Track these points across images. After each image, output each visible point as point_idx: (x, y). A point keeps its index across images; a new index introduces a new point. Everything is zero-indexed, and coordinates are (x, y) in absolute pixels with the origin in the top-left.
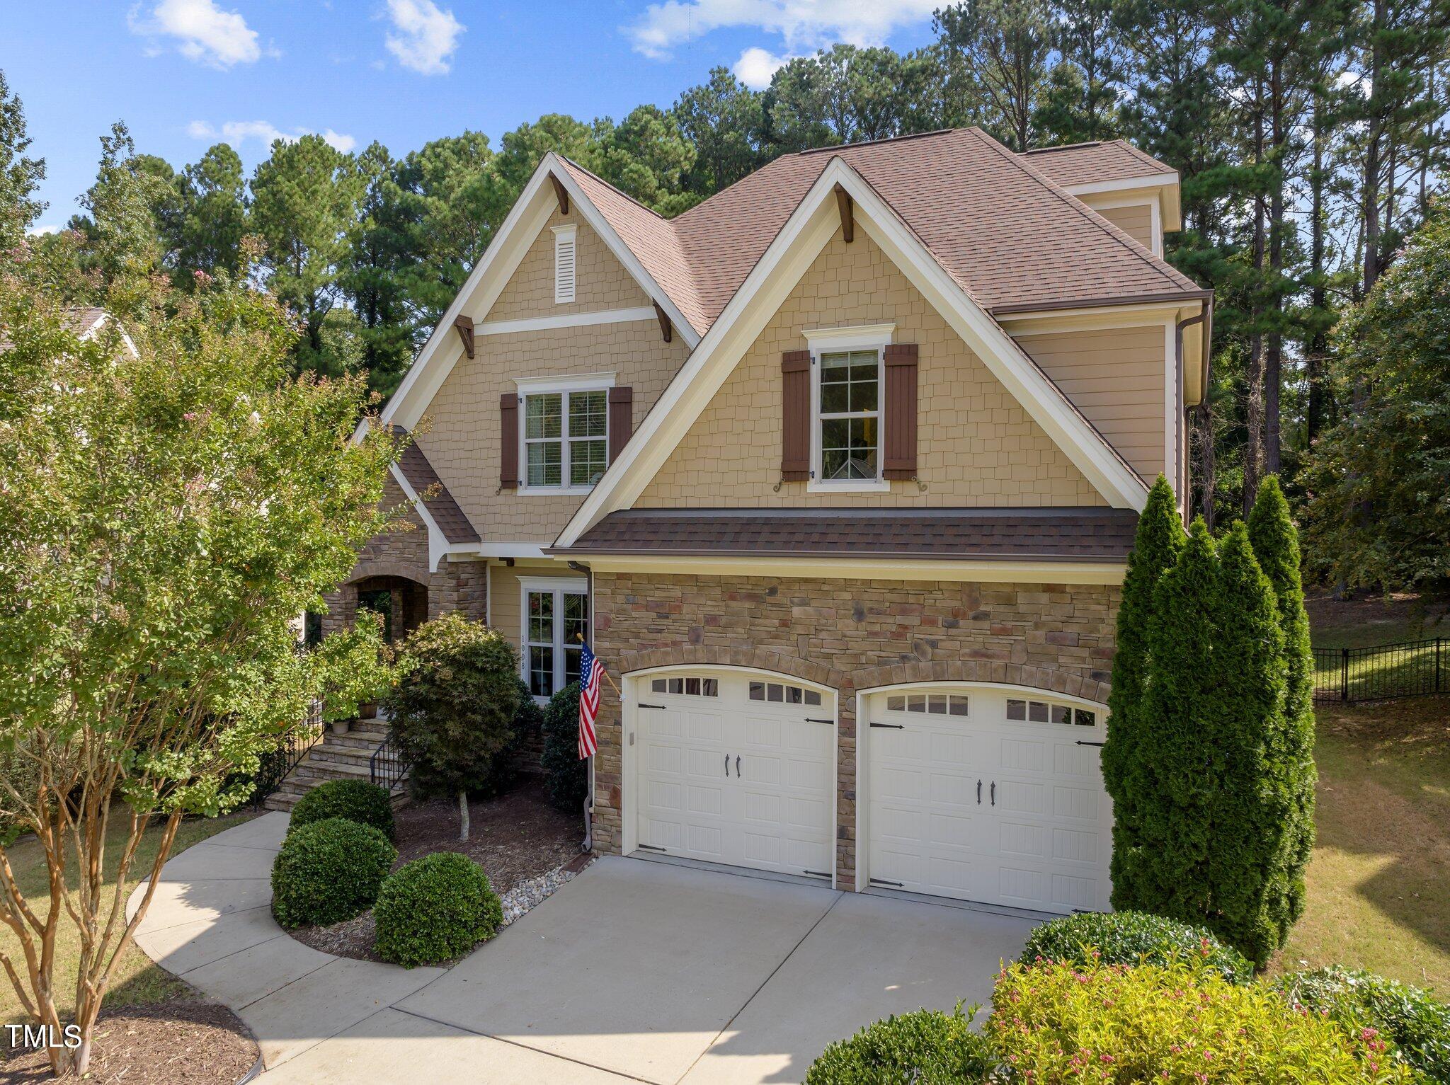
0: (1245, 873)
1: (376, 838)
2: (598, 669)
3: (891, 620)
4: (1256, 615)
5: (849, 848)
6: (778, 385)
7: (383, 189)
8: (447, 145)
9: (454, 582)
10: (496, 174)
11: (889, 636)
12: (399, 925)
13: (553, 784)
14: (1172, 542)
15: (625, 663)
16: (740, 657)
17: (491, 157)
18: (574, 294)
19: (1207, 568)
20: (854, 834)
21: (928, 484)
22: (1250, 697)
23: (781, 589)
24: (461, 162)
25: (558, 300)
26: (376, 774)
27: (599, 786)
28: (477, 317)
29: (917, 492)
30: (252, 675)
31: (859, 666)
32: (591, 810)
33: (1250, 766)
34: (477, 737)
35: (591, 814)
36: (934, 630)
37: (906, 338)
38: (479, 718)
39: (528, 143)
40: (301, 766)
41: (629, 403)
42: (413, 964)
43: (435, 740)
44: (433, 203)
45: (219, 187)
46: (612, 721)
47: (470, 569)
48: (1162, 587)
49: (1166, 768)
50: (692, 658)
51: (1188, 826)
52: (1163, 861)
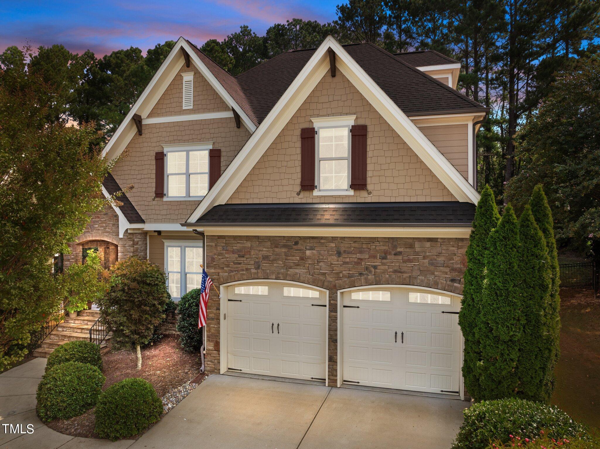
0: (535, 372)
1: (95, 371)
2: (210, 283)
3: (354, 256)
4: (538, 249)
5: (334, 366)
6: (299, 144)
7: (92, 71)
8: (122, 53)
9: (132, 242)
10: (145, 66)
11: (353, 263)
12: (109, 419)
13: (183, 340)
14: (494, 216)
15: (222, 280)
16: (280, 276)
17: (143, 59)
18: (192, 105)
19: (514, 227)
20: (337, 359)
21: (372, 191)
22: (537, 288)
23: (300, 242)
24: (129, 60)
25: (184, 108)
26: (92, 337)
27: (208, 340)
28: (144, 115)
29: (366, 195)
30: (26, 287)
31: (339, 278)
32: (205, 352)
33: (538, 321)
34: (146, 318)
35: (204, 354)
36: (375, 260)
37: (361, 122)
38: (148, 308)
39: (160, 52)
40: (53, 334)
41: (219, 157)
42: (116, 439)
43: (125, 320)
44: (116, 77)
45: (12, 66)
46: (215, 308)
47: (139, 236)
48: (492, 237)
49: (497, 323)
50: (256, 276)
51: (509, 350)
52: (496, 368)
